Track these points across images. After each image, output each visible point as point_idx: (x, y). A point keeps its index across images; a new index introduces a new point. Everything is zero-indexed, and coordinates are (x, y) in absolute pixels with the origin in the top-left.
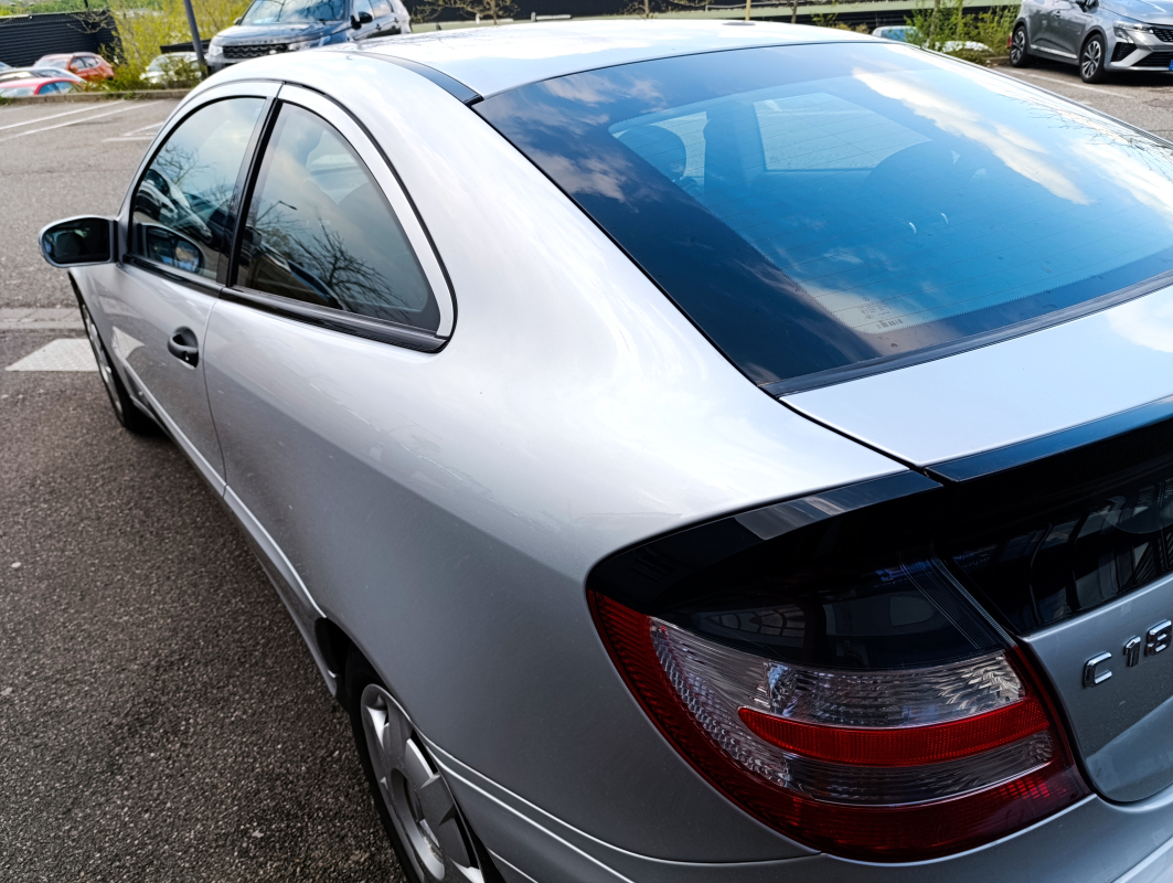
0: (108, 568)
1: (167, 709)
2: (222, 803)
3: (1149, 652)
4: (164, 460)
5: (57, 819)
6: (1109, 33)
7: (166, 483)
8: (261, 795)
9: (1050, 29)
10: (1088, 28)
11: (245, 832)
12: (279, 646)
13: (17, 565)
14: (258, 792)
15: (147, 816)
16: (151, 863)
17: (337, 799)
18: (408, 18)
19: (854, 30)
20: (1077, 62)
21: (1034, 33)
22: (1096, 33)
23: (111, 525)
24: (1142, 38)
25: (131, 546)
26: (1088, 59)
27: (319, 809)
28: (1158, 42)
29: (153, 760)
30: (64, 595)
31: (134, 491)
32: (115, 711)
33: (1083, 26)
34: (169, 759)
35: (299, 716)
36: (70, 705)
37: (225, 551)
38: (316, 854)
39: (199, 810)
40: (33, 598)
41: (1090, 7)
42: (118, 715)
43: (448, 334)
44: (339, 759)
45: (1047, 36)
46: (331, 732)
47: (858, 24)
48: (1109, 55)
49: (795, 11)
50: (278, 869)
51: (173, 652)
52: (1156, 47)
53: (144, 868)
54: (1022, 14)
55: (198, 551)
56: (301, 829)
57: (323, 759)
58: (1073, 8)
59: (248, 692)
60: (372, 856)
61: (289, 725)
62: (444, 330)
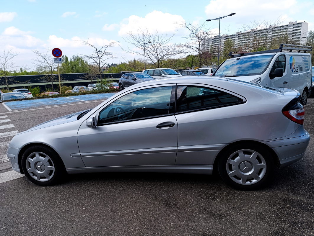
9: (128, 84)
13: (84, 208)
21: (124, 85)
41: (135, 80)
43: (245, 101)
47: (69, 86)
49: (52, 83)
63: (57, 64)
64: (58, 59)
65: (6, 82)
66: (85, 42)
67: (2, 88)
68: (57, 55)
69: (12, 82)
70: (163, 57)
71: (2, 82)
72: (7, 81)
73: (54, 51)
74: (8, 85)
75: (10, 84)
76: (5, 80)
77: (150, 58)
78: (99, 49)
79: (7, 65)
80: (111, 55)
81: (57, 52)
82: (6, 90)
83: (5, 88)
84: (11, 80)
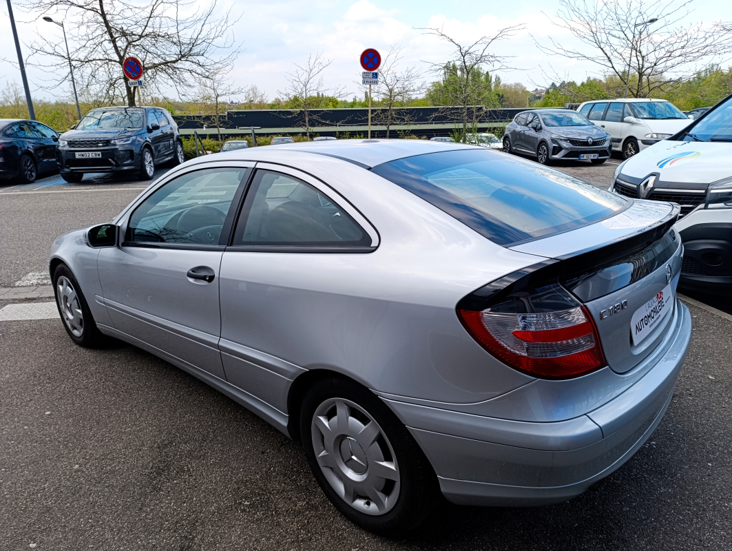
0: (105, 409)
1: (174, 463)
2: (222, 495)
3: (615, 312)
4: (111, 359)
5: (136, 513)
6: (549, 142)
7: (119, 369)
8: (242, 489)
9: (521, 139)
10: (539, 139)
11: (240, 503)
12: (221, 432)
13: (48, 413)
14: (239, 488)
15: (185, 504)
16: (197, 521)
17: (281, 485)
18: (177, 127)
19: (420, 138)
20: (536, 156)
21: (514, 141)
22: (543, 142)
23: (97, 391)
24: (564, 144)
25: (114, 398)
26: (541, 154)
27: (273, 490)
28: (571, 146)
29: (176, 483)
30: (86, 423)
31: (101, 374)
32: (144, 467)
33: (537, 138)
34: (185, 482)
35: (246, 458)
36: (117, 468)
37: (170, 396)
38: (280, 506)
39: (212, 499)
40: (68, 426)
41: (539, 130)
42: (147, 468)
43: (377, 245)
44: (275, 471)
45: (520, 143)
46: (266, 461)
47: (422, 135)
48: (550, 153)
49: (388, 128)
50: (263, 514)
51: (164, 440)
52: (571, 148)
53: (194, 524)
54: (507, 132)
55: (155, 397)
56: (268, 498)
57: (266, 472)
58: (530, 130)
59: (214, 451)
60: (307, 503)
61: (242, 461)
62: (374, 244)
63: (368, 86)
64: (371, 75)
65: (305, 122)
66: (435, 32)
67: (299, 133)
68: (370, 65)
69: (317, 121)
70: (655, 65)
71: (299, 121)
72: (307, 119)
73: (365, 57)
74: (310, 128)
75: (313, 125)
76: (305, 116)
77: (613, 67)
78: (466, 49)
79: (312, 85)
80: (496, 63)
81: (370, 60)
82: (305, 137)
83: (304, 134)
84: (315, 117)
